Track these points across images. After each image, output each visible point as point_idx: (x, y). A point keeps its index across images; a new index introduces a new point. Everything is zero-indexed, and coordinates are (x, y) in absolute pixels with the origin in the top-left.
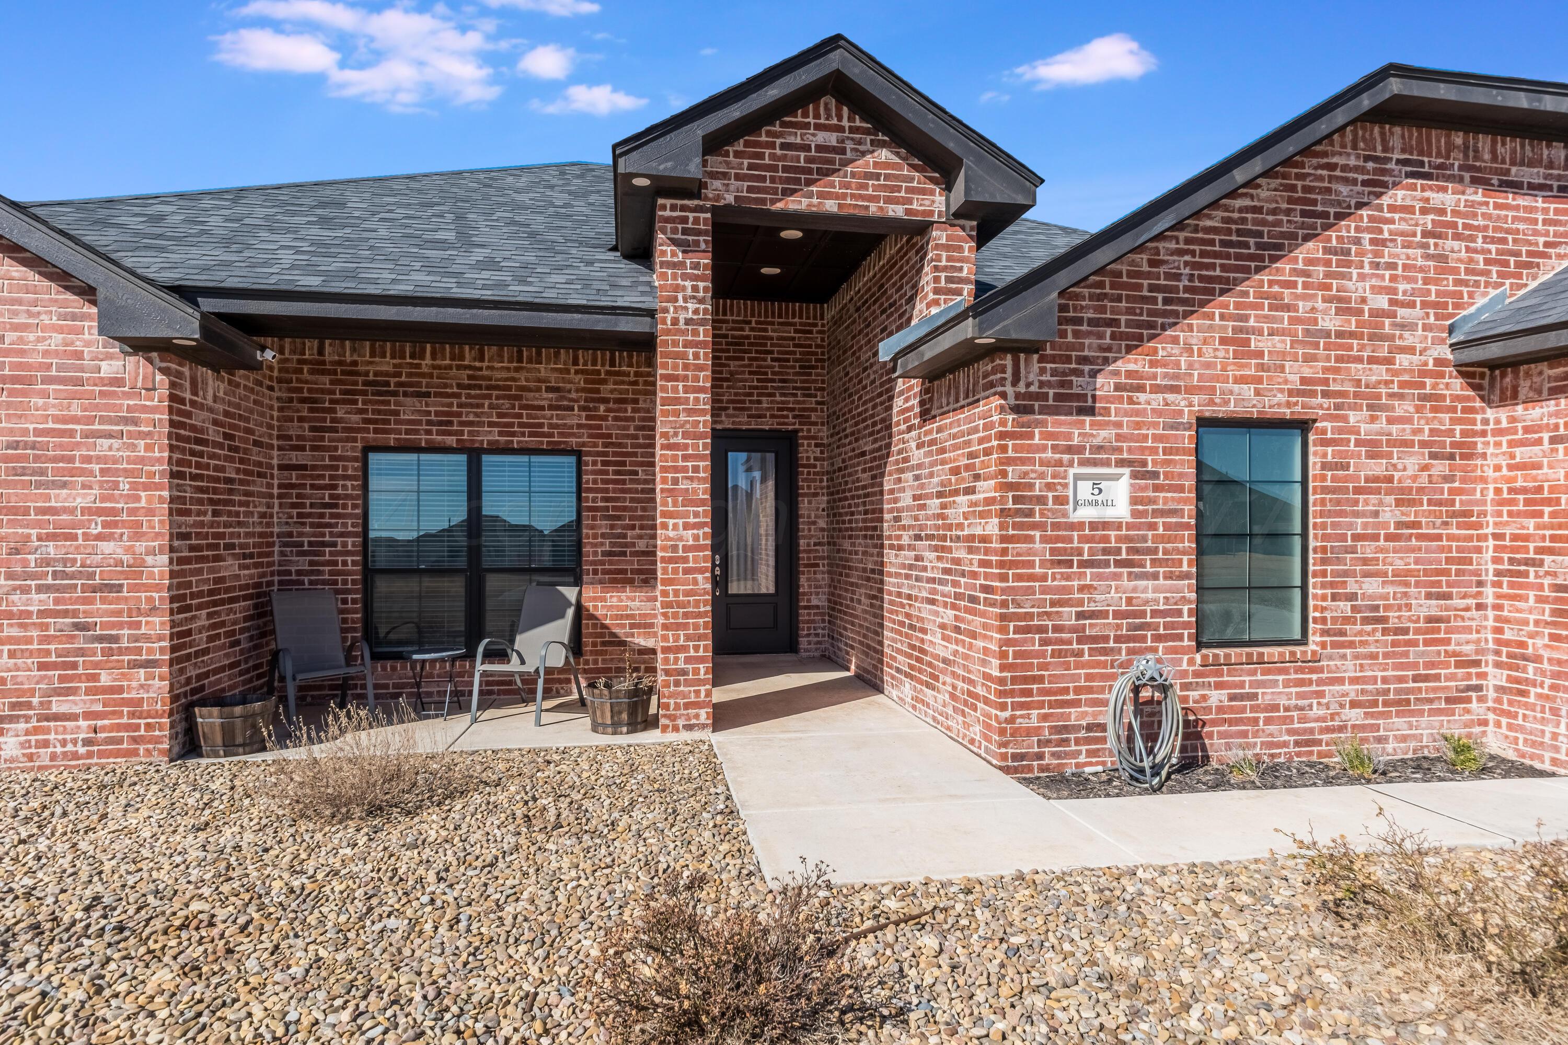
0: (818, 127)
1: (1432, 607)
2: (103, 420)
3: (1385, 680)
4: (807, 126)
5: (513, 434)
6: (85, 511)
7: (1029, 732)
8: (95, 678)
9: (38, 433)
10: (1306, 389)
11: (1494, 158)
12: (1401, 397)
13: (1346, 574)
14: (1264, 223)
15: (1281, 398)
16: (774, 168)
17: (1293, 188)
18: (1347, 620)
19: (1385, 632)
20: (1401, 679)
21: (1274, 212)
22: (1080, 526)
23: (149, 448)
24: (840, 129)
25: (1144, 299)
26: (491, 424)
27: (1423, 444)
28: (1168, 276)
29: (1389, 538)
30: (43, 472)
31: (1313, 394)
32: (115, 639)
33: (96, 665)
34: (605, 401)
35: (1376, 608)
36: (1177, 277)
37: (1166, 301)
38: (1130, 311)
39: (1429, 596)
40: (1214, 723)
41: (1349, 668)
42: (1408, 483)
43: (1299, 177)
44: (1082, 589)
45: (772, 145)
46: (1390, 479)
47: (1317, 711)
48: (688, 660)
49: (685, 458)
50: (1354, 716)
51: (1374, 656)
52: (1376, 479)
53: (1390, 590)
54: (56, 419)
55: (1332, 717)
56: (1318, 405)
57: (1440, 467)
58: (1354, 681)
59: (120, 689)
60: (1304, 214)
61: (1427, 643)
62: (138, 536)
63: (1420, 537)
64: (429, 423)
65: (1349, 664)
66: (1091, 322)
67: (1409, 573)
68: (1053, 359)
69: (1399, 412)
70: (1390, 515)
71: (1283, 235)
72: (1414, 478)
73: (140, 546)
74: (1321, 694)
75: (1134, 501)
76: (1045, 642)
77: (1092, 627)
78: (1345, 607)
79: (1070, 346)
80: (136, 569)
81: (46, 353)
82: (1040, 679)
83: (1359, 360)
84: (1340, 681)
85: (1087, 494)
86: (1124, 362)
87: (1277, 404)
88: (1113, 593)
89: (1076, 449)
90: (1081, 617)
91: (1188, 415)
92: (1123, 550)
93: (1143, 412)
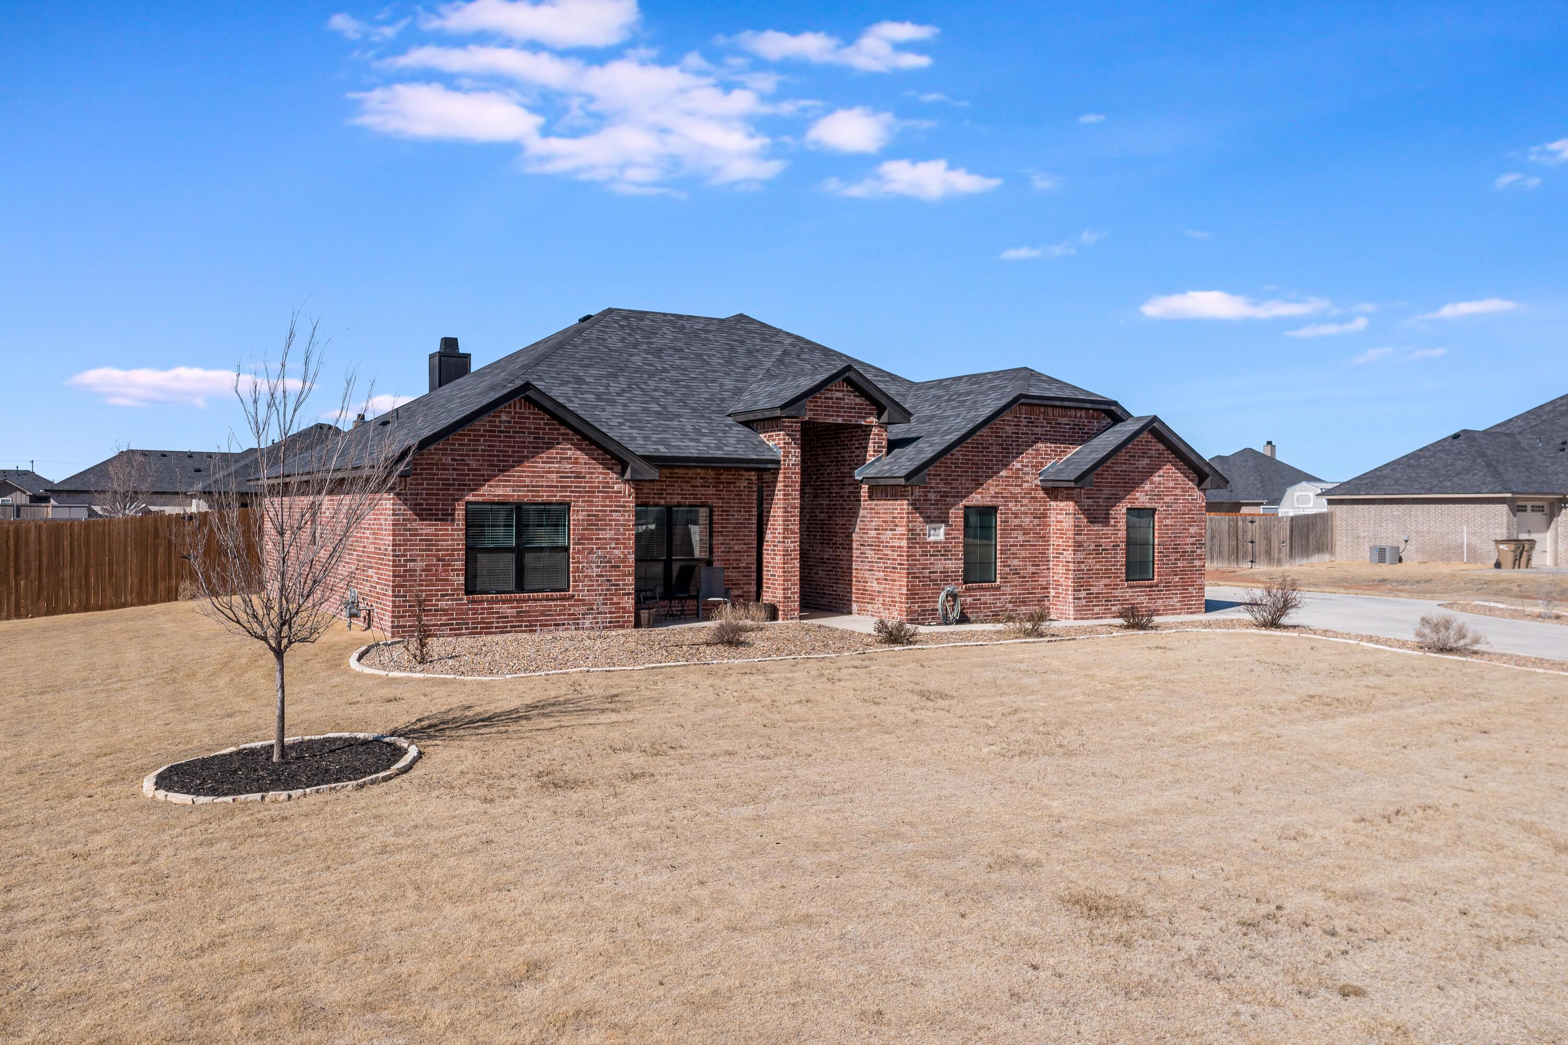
0: (837, 391)
1: (1033, 569)
2: (616, 506)
3: (1019, 594)
4: (832, 390)
5: (686, 498)
6: (610, 539)
7: (915, 611)
8: (612, 599)
9: (596, 511)
10: (995, 495)
11: (1054, 416)
12: (1025, 497)
13: (1007, 558)
15: (989, 499)
16: (821, 406)
18: (1008, 574)
19: (1019, 577)
20: (1024, 593)
22: (930, 543)
23: (629, 516)
24: (843, 391)
26: (678, 494)
27: (1031, 514)
28: (956, 459)
29: (1021, 546)
30: (597, 525)
31: (998, 497)
32: (618, 585)
33: (612, 595)
34: (722, 483)
35: (1017, 569)
36: (958, 459)
39: (1032, 565)
40: (968, 608)
41: (1008, 590)
42: (1026, 527)
44: (931, 564)
45: (821, 398)
46: (1021, 526)
47: (998, 605)
48: (792, 593)
49: (792, 516)
50: (1010, 606)
51: (1016, 586)
52: (1017, 526)
53: (1021, 563)
54: (602, 506)
55: (1003, 606)
56: (1000, 501)
57: (1036, 521)
58: (1010, 594)
59: (619, 603)
60: (997, 437)
61: (1032, 581)
62: (625, 548)
63: (1030, 545)
64: (654, 494)
67: (1027, 557)
68: (923, 488)
69: (1024, 503)
70: (1021, 538)
71: (990, 444)
72: (1028, 525)
73: (626, 551)
74: (1000, 599)
75: (946, 534)
76: (920, 582)
77: (933, 576)
78: (1007, 569)
79: (928, 483)
80: (624, 559)
81: (599, 482)
82: (918, 594)
83: (1012, 485)
84: (1006, 594)
85: (932, 532)
86: (943, 488)
87: (988, 501)
88: (940, 565)
89: (929, 517)
90: (930, 573)
91: (961, 505)
92: (942, 550)
93: (947, 505)
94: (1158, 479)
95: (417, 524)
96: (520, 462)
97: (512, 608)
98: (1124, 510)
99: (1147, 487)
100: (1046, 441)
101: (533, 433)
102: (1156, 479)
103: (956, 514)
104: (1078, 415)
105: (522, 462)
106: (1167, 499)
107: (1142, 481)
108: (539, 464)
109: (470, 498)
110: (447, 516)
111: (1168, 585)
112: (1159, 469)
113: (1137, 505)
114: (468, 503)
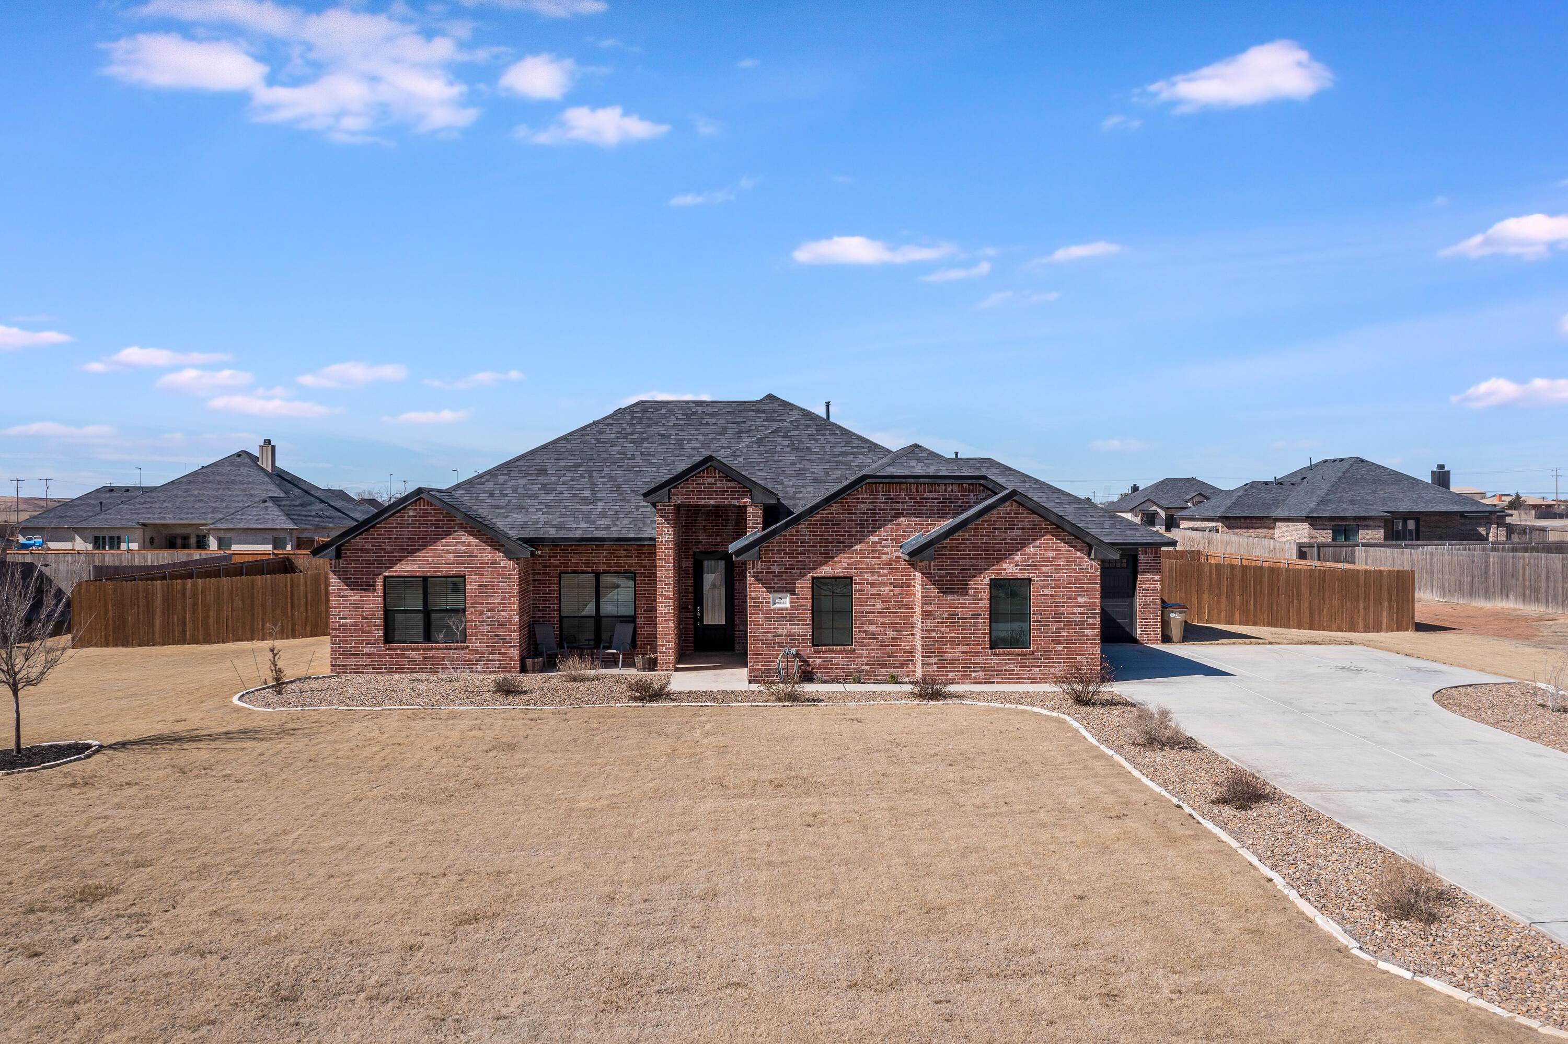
0: (708, 477)
1: (895, 634)
2: (502, 578)
3: (877, 657)
4: (704, 477)
5: (611, 567)
6: (498, 603)
7: (758, 670)
8: (500, 650)
9: (486, 582)
10: (849, 567)
11: (918, 491)
12: (883, 569)
13: (863, 624)
14: (834, 517)
15: (840, 570)
16: (693, 491)
17: (845, 506)
18: (863, 638)
19: (877, 642)
20: (883, 657)
21: (838, 514)
22: (774, 610)
23: (514, 585)
24: (716, 477)
25: (794, 543)
26: (603, 563)
27: (891, 583)
28: (802, 535)
29: (878, 613)
30: (487, 593)
31: (852, 569)
32: (505, 639)
33: (501, 646)
34: (645, 553)
35: (874, 635)
36: (805, 535)
37: (801, 543)
38: (789, 546)
39: (893, 631)
40: (817, 669)
41: (865, 653)
42: (886, 596)
43: (846, 502)
44: (774, 628)
45: (693, 484)
46: (879, 594)
47: (853, 666)
48: (666, 649)
49: (665, 584)
50: (867, 668)
51: (873, 650)
52: (874, 594)
53: (879, 629)
54: (491, 578)
55: (859, 668)
56: (853, 573)
57: (897, 590)
58: (865, 657)
59: (506, 653)
60: (848, 513)
61: (892, 646)
62: (511, 610)
63: (889, 612)
64: (582, 563)
65: (865, 652)
66: (777, 550)
67: (886, 624)
68: (765, 561)
69: (882, 573)
70: (879, 606)
71: (841, 521)
72: (888, 594)
73: (512, 613)
74: (855, 661)
75: (791, 602)
76: (763, 644)
77: (778, 639)
78: (863, 634)
79: (771, 557)
80: (510, 619)
81: (488, 560)
82: (762, 654)
83: (868, 558)
84: (862, 657)
85: (777, 601)
86: (787, 561)
87: (839, 572)
88: (784, 629)
89: (771, 587)
90: (774, 636)
91: (808, 577)
92: (788, 617)
93: (794, 576)
94: (1032, 549)
95: (348, 593)
96: (424, 547)
97: (419, 654)
98: (987, 581)
99: (1018, 557)
100: (908, 515)
101: (435, 524)
102: (1030, 550)
103: (803, 586)
104: (949, 489)
105: (426, 546)
106: (1044, 569)
107: (1012, 553)
108: (439, 547)
109: (387, 574)
110: (369, 587)
111: (1047, 654)
112: (1036, 540)
113: (1004, 575)
114: (385, 577)
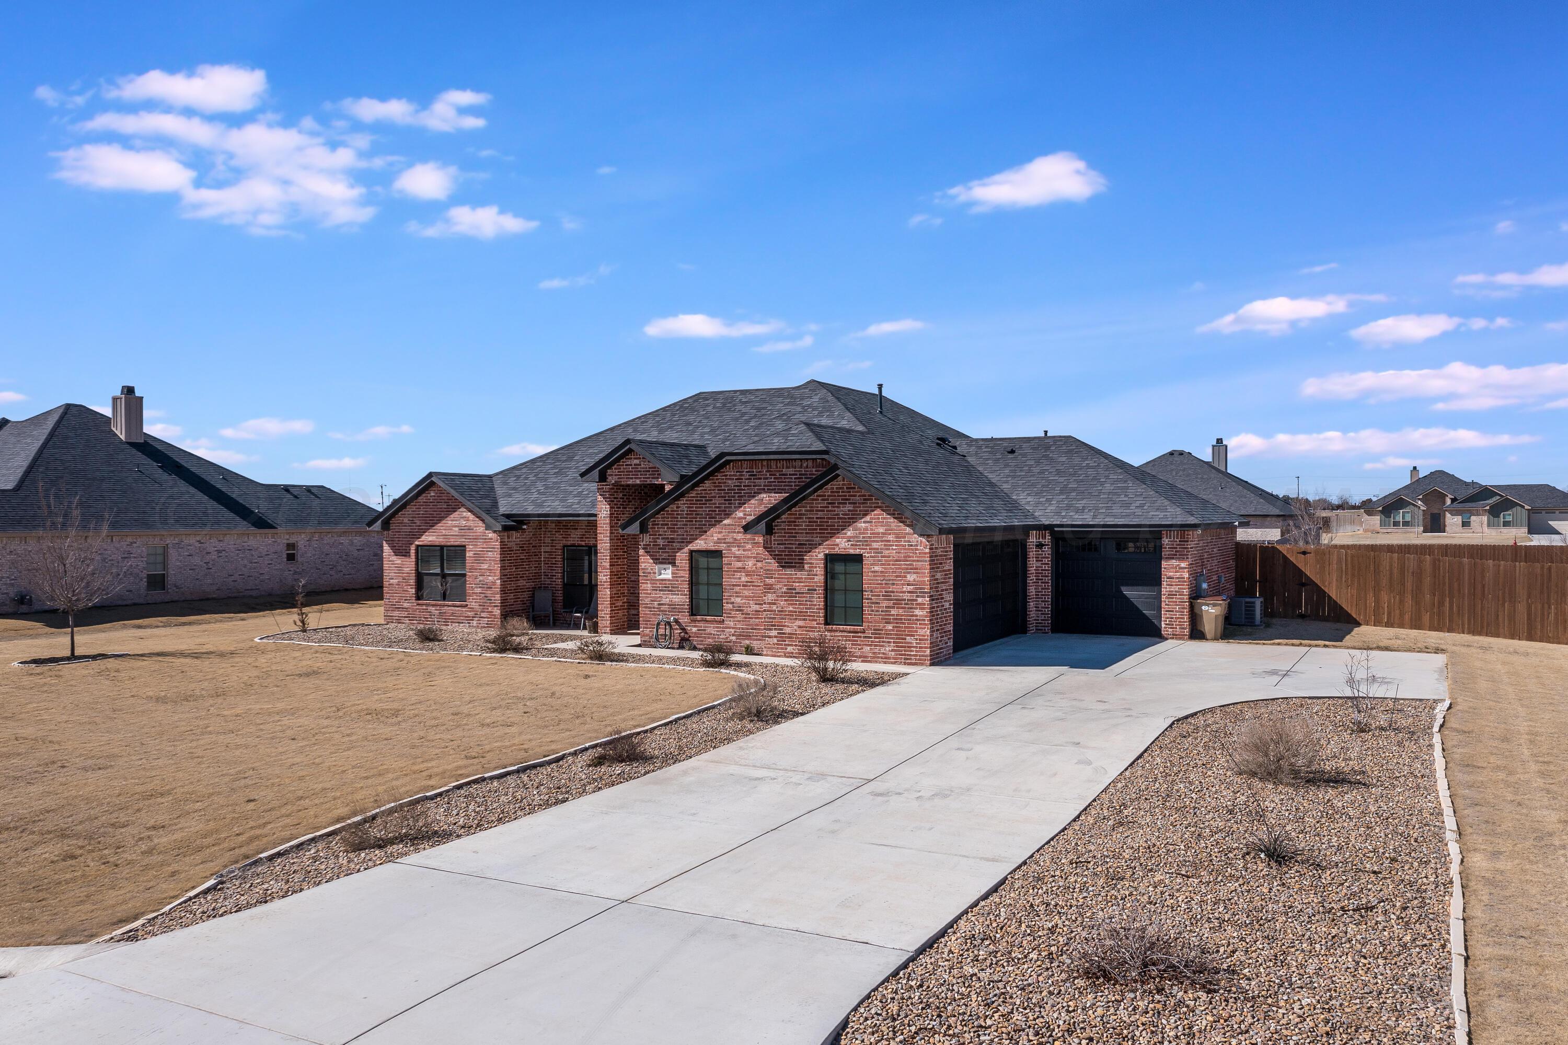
0: (635, 459)
1: (757, 607)
2: (490, 548)
3: (742, 629)
4: (632, 459)
6: (487, 569)
7: (648, 634)
8: (488, 609)
9: (479, 551)
10: (719, 541)
11: (777, 468)
12: (748, 543)
13: (730, 596)
14: (707, 493)
15: (712, 544)
16: (623, 472)
17: (715, 483)
18: (731, 610)
19: (742, 614)
20: (748, 629)
21: (710, 490)
22: (659, 580)
23: (497, 554)
24: (640, 458)
25: (675, 518)
27: (755, 557)
28: (681, 511)
29: (744, 585)
30: (479, 560)
31: (722, 543)
32: (491, 600)
33: (488, 606)
35: (740, 607)
36: (683, 511)
37: (681, 518)
38: (672, 521)
39: (756, 604)
40: (694, 637)
42: (750, 569)
43: (717, 479)
44: (659, 597)
45: (623, 465)
46: (744, 568)
47: (722, 636)
48: (604, 614)
49: (604, 556)
50: (734, 638)
51: (740, 621)
52: (740, 568)
53: (744, 601)
54: (482, 548)
55: (727, 638)
56: (722, 547)
58: (733, 628)
59: (492, 612)
60: (718, 490)
61: (756, 618)
62: (495, 576)
63: (753, 586)
65: (732, 623)
66: (662, 525)
67: (750, 597)
68: (652, 535)
69: (747, 548)
70: (744, 579)
71: (712, 497)
72: (752, 568)
73: (495, 578)
74: (724, 631)
75: (673, 573)
76: (651, 611)
77: (663, 607)
78: (731, 606)
79: (657, 531)
80: (494, 583)
81: (480, 533)
83: (735, 532)
84: (729, 628)
85: (662, 572)
86: (669, 535)
87: (711, 546)
88: (667, 598)
89: (656, 559)
90: (659, 604)
91: (686, 550)
92: (667, 587)
93: (674, 549)
94: (863, 525)
95: (394, 558)
96: (440, 521)
97: (436, 610)
98: (821, 556)
99: (850, 533)
100: (769, 491)
102: (861, 525)
103: (682, 557)
104: (805, 465)
105: (441, 520)
106: (875, 545)
107: (844, 527)
108: (449, 522)
109: (417, 543)
110: (406, 554)
111: (877, 633)
112: (866, 515)
113: (837, 551)
114: (418, 546)
